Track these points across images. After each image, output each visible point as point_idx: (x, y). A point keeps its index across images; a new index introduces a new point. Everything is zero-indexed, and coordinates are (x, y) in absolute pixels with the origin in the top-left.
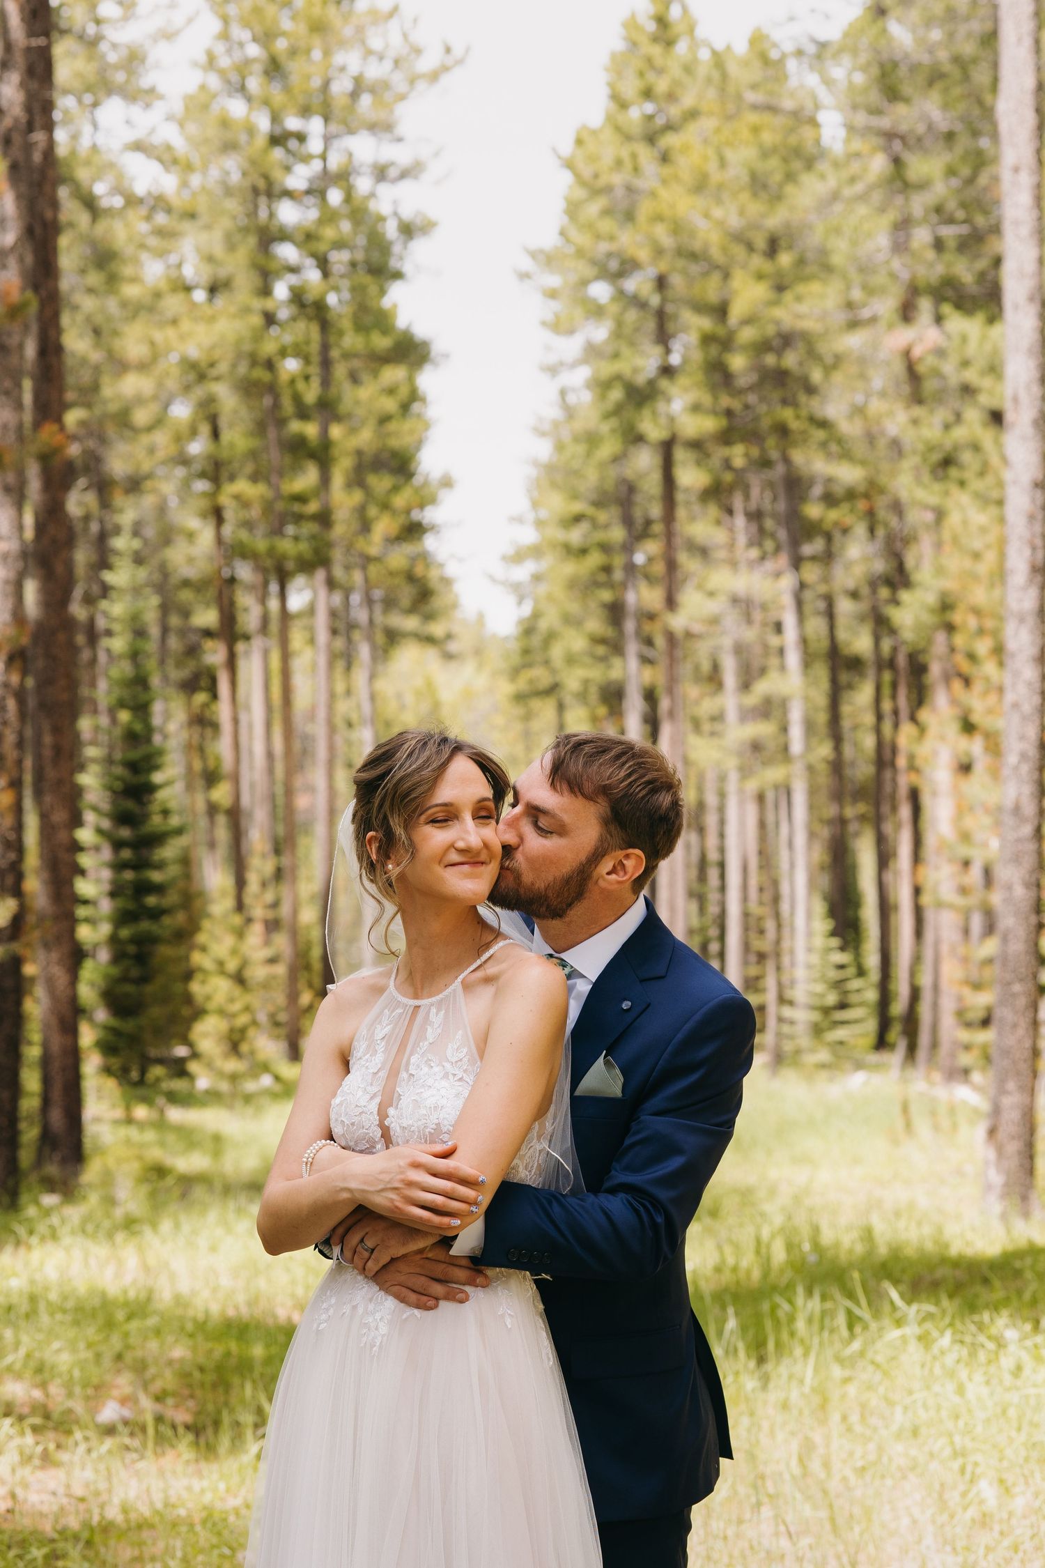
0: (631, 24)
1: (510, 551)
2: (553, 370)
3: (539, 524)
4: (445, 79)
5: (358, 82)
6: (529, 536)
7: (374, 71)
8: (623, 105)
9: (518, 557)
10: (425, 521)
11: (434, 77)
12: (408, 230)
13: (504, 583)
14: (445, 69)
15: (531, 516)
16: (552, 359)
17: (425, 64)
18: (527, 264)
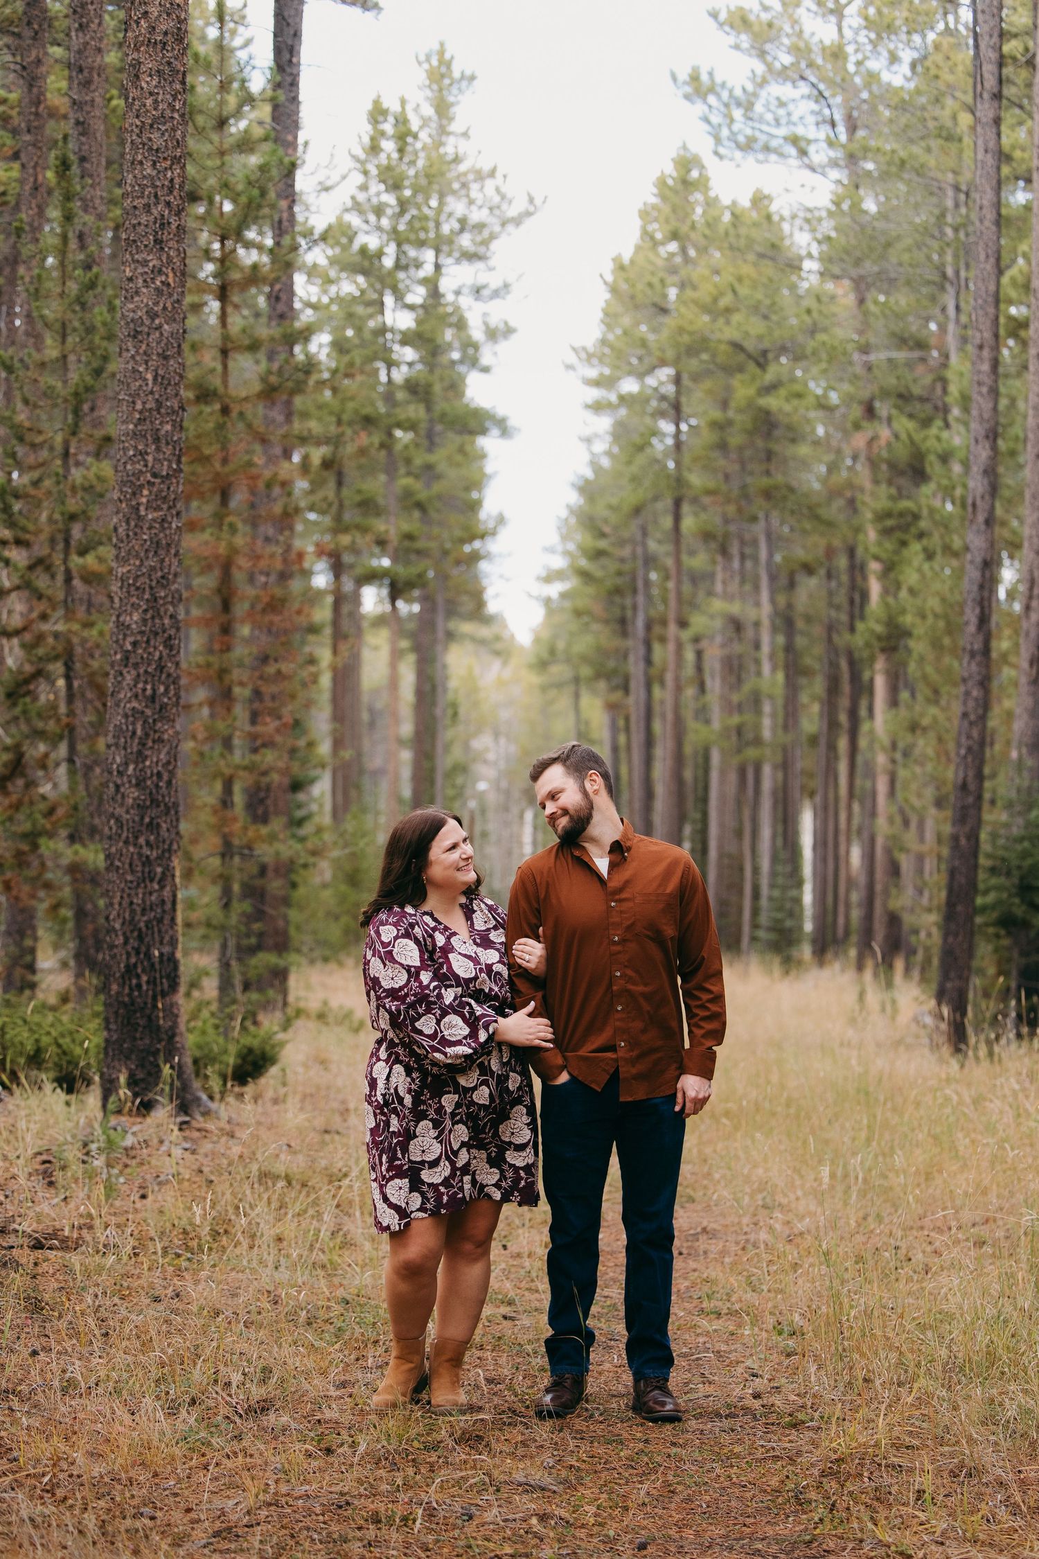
0: (661, 183)
1: (544, 574)
2: (588, 440)
3: (566, 553)
4: (528, 223)
5: (463, 222)
6: (559, 562)
7: (476, 216)
8: (655, 244)
9: (550, 578)
10: (482, 552)
11: (518, 221)
12: (493, 334)
13: (537, 598)
14: (528, 214)
15: (560, 548)
16: (588, 432)
17: (512, 212)
18: (572, 359)
